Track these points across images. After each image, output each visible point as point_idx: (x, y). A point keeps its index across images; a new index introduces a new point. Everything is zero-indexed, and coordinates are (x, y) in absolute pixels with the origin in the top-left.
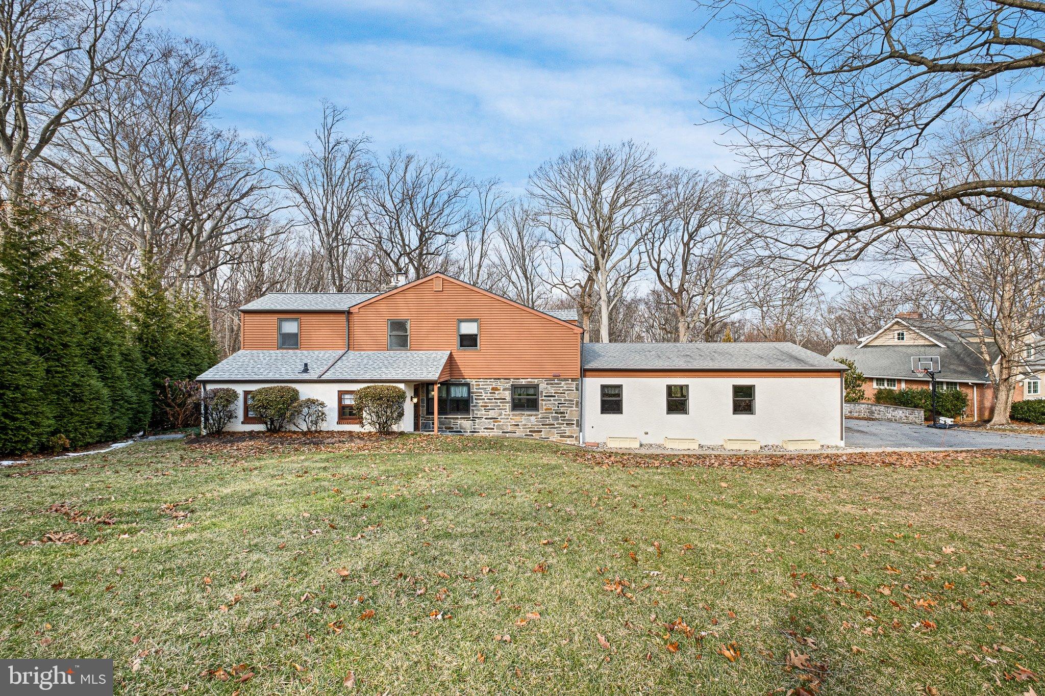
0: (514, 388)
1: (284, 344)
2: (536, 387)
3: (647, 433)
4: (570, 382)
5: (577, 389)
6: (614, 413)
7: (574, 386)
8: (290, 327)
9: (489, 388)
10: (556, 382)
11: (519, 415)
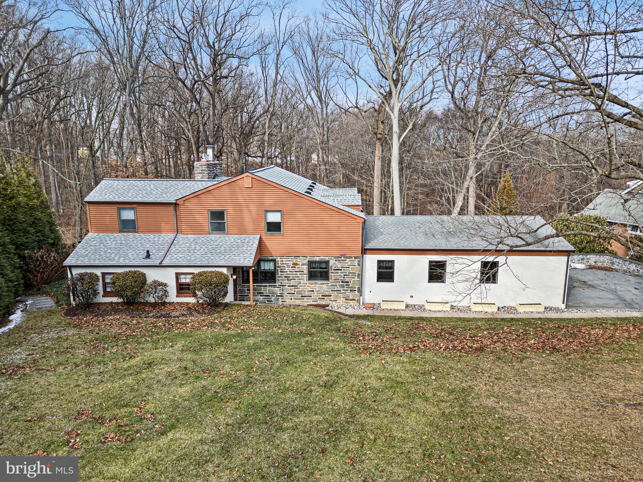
0: (310, 263)
1: (124, 228)
2: (327, 262)
3: (412, 297)
4: (353, 259)
5: (359, 265)
6: (387, 281)
7: (357, 262)
8: (128, 215)
9: (291, 264)
10: (342, 259)
11: (314, 283)
